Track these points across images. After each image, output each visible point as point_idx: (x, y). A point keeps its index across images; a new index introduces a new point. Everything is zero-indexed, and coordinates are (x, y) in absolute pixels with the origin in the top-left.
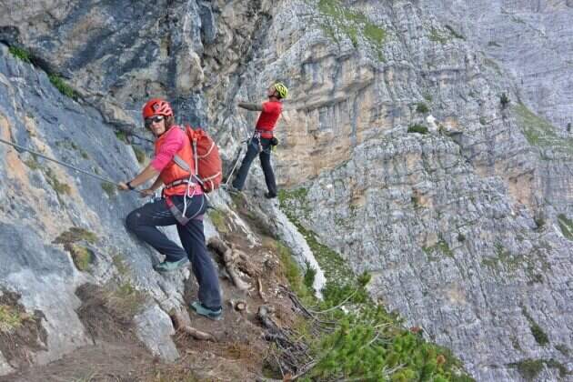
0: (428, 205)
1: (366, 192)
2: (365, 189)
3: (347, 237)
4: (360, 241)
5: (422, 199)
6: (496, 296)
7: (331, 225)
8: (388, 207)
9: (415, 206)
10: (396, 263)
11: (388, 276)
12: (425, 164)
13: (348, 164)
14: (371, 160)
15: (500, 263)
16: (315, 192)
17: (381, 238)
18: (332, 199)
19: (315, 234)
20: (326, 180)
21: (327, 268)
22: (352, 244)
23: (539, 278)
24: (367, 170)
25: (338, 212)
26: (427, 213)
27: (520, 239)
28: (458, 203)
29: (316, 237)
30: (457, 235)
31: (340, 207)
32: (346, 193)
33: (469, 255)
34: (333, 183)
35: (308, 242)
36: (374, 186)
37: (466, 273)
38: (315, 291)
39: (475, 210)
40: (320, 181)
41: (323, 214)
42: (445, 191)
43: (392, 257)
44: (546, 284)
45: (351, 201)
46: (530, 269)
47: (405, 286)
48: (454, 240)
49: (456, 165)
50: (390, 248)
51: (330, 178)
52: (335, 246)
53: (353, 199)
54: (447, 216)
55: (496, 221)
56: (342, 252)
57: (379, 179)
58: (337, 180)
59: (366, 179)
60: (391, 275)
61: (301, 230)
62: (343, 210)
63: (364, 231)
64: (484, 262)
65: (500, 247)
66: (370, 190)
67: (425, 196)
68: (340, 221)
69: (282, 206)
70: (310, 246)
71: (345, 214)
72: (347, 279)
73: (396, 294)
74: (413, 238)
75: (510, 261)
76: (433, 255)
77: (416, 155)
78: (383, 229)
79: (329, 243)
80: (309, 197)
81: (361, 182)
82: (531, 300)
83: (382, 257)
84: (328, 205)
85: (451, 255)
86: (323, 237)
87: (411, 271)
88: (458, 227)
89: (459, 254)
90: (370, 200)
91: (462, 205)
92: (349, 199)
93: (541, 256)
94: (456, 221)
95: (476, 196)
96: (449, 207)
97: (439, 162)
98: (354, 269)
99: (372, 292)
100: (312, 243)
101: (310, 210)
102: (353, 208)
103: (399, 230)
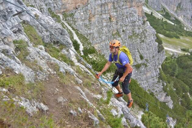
0: (114, 20)
2: (95, 15)
3: (89, 32)
4: (93, 34)
5: (112, 19)
6: (131, 47)
7: (83, 28)
8: (102, 22)
9: (110, 21)
10: (105, 40)
11: (102, 44)
12: (114, 6)
13: (88, 5)
14: (97, 5)
15: (133, 37)
16: (77, 15)
17: (99, 32)
18: (83, 18)
19: (78, 30)
20: (81, 11)
21: (83, 42)
22: (90, 34)
23: (143, 41)
24: (95, 9)
25: (85, 22)
26: (114, 23)
27: (139, 29)
28: (123, 19)
29: (78, 31)
30: (122, 30)
31: (86, 21)
32: (88, 16)
33: (125, 36)
34: (83, 12)
35: (76, 33)
36: (97, 15)
37: (124, 42)
38: (80, 51)
39: (128, 21)
40: (79, 11)
41: (80, 24)
42: (119, 15)
43: (103, 39)
44: (145, 43)
45: (89, 19)
46: (141, 38)
47: (107, 47)
48: (121, 31)
49: (123, 6)
50: (103, 36)
51: (82, 11)
52: (85, 35)
53: (90, 18)
54: (119, 24)
55: (133, 23)
56: (87, 36)
57: (100, 12)
58: (84, 11)
59: (95, 12)
60: (103, 44)
61: (73, 29)
62: (87, 22)
63: (94, 30)
64: (129, 37)
65: (133, 32)
66: (96, 16)
67: (114, 18)
68: (86, 26)
69: (65, 20)
70: (77, 35)
71: (87, 23)
72: (89, 46)
73: (104, 50)
74: (109, 31)
75: (136, 36)
76: (115, 36)
77: (111, 3)
78: (100, 29)
79: (83, 33)
80: (75, 17)
81: (93, 13)
82: (140, 47)
83: (100, 39)
84: (82, 20)
85: (120, 36)
86: (80, 32)
87: (109, 42)
88: (122, 27)
89: (122, 36)
90: (96, 20)
91: (124, 20)
92: (89, 18)
93: (144, 34)
94: (122, 25)
95: (128, 16)
96: (120, 20)
97: (118, 4)
98: (91, 42)
99: (97, 49)
100: (77, 33)
101: (76, 22)
102: (90, 21)
103: (105, 29)
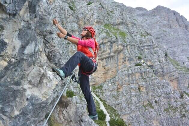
0: (144, 90)
1: (122, 86)
2: (122, 85)
3: (117, 102)
4: (121, 104)
5: (142, 88)
6: (170, 123)
7: (111, 98)
8: (130, 91)
9: (140, 91)
10: (134, 111)
11: (131, 116)
12: (142, 76)
13: (116, 77)
14: (124, 75)
15: (170, 110)
16: (105, 87)
17: (128, 102)
18: (111, 89)
19: (106, 101)
20: (109, 83)
21: (110, 113)
22: (118, 105)
23: (184, 116)
24: (122, 79)
25: (113, 93)
26: (143, 93)
27: (176, 101)
28: (154, 89)
29: (106, 102)
30: (154, 100)
31: (114, 92)
32: (116, 87)
33: (159, 108)
34: (111, 83)
35: (103, 104)
36: (125, 84)
37: (159, 114)
38: (106, 122)
39: (160, 92)
40: (107, 83)
41: (108, 94)
42: (149, 86)
43: (133, 109)
44: (187, 118)
45: (117, 90)
46: (181, 112)
47: (138, 119)
48: (154, 102)
49: (152, 76)
50: (132, 106)
51: (110, 82)
52: (112, 105)
53: (118, 89)
54: (150, 94)
55: (167, 95)
56: (115, 107)
57: (127, 82)
58: (112, 82)
59: (122, 82)
60: (133, 115)
61: (101, 100)
62: (115, 93)
63: (122, 100)
64: (165, 110)
65: (169, 105)
66: (124, 86)
67: (143, 87)
68: (114, 96)
69: (94, 92)
70: (104, 105)
71: (115, 94)
72: (117, 117)
73: (135, 122)
74: (139, 102)
75: (173, 110)
76: (147, 108)
77: (139, 73)
78: (129, 99)
79: (110, 104)
80: (103, 88)
81: (120, 83)
82: (182, 123)
83: (129, 109)
84: (110, 91)
85: (153, 108)
86: (108, 102)
87: (139, 114)
88: (154, 98)
89: (156, 107)
90: (124, 89)
91: (155, 90)
92: (117, 89)
93: (184, 108)
94: (154, 96)
95: (160, 87)
96: (151, 91)
97: (146, 75)
98: (120, 113)
99: (127, 122)
100: (105, 104)
101: (104, 93)
102: (118, 92)
103: (134, 99)
